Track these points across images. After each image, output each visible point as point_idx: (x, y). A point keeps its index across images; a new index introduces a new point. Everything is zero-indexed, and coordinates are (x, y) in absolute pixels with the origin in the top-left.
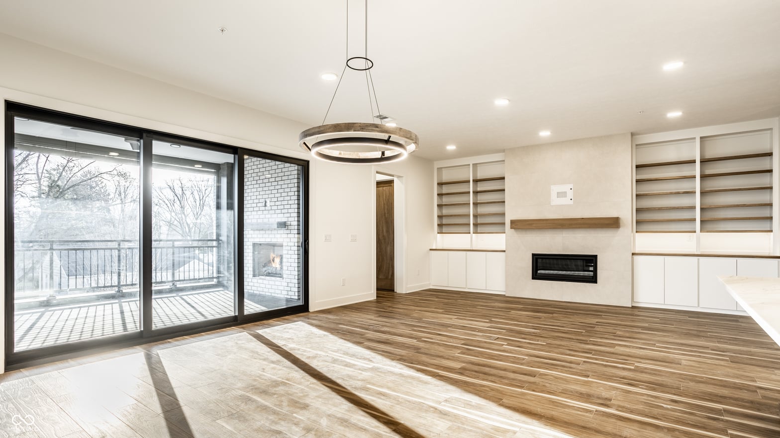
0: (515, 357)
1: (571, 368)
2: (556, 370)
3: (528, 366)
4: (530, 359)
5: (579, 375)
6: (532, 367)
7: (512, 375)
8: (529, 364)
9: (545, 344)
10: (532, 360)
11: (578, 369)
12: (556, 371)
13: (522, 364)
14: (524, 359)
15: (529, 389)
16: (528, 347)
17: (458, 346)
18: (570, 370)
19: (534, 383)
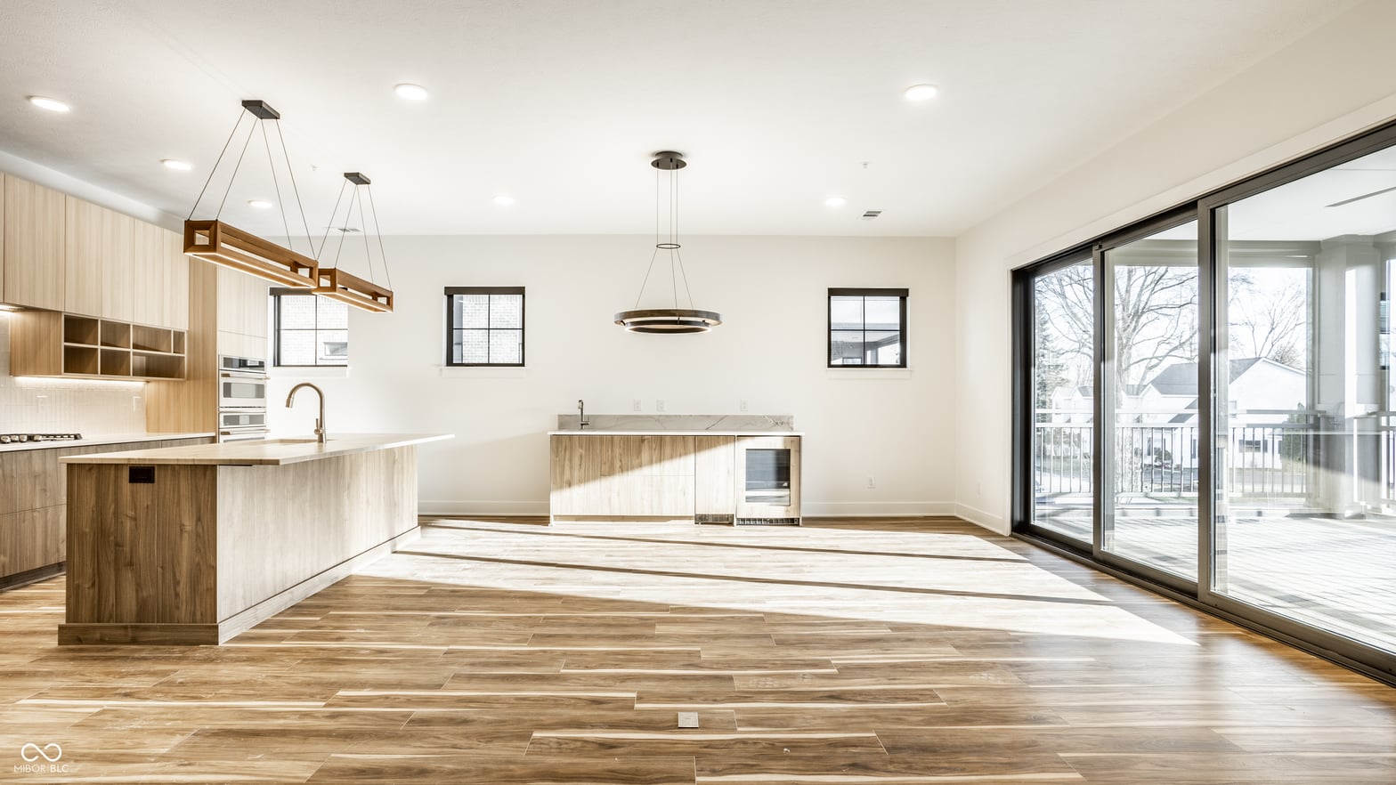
0: (587, 668)
1: (473, 664)
2: (501, 655)
3: (552, 652)
4: (554, 669)
5: (462, 651)
6: (545, 652)
7: (568, 631)
8: (553, 658)
9: (537, 734)
10: (551, 666)
11: (459, 664)
12: (499, 651)
13: (565, 654)
14: (567, 666)
15: (536, 617)
16: (575, 707)
17: (741, 668)
18: (472, 660)
19: (532, 626)
